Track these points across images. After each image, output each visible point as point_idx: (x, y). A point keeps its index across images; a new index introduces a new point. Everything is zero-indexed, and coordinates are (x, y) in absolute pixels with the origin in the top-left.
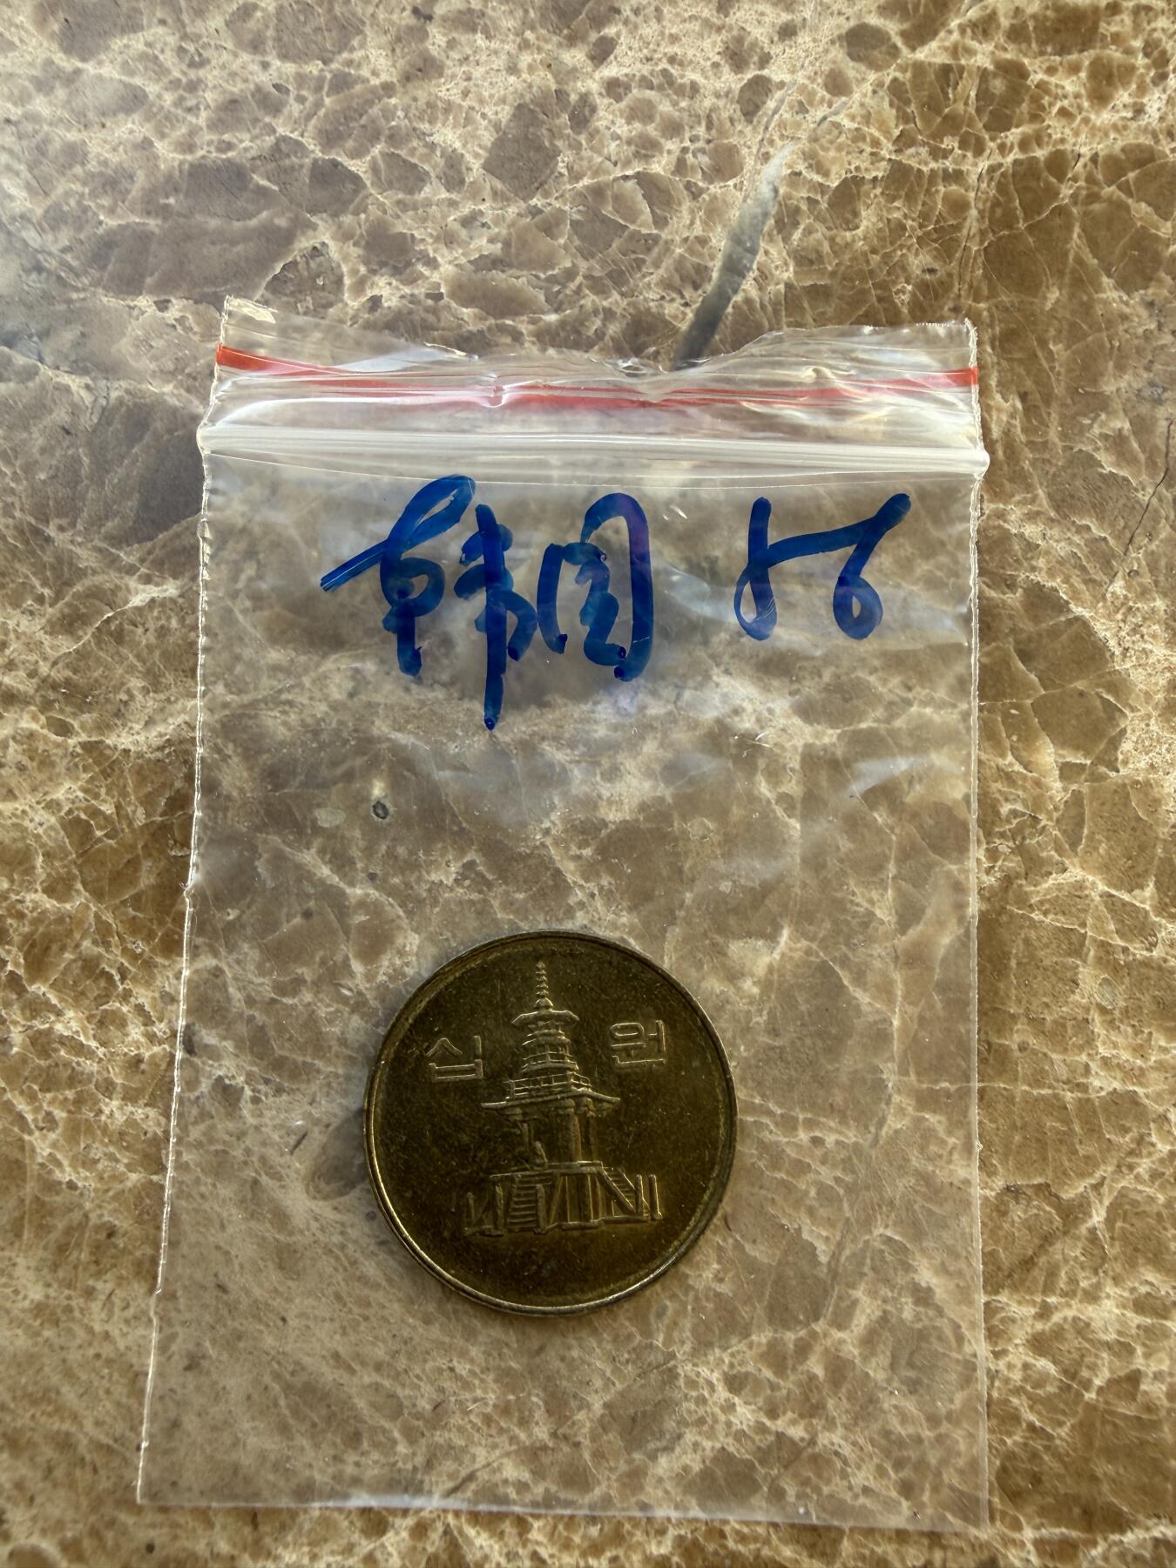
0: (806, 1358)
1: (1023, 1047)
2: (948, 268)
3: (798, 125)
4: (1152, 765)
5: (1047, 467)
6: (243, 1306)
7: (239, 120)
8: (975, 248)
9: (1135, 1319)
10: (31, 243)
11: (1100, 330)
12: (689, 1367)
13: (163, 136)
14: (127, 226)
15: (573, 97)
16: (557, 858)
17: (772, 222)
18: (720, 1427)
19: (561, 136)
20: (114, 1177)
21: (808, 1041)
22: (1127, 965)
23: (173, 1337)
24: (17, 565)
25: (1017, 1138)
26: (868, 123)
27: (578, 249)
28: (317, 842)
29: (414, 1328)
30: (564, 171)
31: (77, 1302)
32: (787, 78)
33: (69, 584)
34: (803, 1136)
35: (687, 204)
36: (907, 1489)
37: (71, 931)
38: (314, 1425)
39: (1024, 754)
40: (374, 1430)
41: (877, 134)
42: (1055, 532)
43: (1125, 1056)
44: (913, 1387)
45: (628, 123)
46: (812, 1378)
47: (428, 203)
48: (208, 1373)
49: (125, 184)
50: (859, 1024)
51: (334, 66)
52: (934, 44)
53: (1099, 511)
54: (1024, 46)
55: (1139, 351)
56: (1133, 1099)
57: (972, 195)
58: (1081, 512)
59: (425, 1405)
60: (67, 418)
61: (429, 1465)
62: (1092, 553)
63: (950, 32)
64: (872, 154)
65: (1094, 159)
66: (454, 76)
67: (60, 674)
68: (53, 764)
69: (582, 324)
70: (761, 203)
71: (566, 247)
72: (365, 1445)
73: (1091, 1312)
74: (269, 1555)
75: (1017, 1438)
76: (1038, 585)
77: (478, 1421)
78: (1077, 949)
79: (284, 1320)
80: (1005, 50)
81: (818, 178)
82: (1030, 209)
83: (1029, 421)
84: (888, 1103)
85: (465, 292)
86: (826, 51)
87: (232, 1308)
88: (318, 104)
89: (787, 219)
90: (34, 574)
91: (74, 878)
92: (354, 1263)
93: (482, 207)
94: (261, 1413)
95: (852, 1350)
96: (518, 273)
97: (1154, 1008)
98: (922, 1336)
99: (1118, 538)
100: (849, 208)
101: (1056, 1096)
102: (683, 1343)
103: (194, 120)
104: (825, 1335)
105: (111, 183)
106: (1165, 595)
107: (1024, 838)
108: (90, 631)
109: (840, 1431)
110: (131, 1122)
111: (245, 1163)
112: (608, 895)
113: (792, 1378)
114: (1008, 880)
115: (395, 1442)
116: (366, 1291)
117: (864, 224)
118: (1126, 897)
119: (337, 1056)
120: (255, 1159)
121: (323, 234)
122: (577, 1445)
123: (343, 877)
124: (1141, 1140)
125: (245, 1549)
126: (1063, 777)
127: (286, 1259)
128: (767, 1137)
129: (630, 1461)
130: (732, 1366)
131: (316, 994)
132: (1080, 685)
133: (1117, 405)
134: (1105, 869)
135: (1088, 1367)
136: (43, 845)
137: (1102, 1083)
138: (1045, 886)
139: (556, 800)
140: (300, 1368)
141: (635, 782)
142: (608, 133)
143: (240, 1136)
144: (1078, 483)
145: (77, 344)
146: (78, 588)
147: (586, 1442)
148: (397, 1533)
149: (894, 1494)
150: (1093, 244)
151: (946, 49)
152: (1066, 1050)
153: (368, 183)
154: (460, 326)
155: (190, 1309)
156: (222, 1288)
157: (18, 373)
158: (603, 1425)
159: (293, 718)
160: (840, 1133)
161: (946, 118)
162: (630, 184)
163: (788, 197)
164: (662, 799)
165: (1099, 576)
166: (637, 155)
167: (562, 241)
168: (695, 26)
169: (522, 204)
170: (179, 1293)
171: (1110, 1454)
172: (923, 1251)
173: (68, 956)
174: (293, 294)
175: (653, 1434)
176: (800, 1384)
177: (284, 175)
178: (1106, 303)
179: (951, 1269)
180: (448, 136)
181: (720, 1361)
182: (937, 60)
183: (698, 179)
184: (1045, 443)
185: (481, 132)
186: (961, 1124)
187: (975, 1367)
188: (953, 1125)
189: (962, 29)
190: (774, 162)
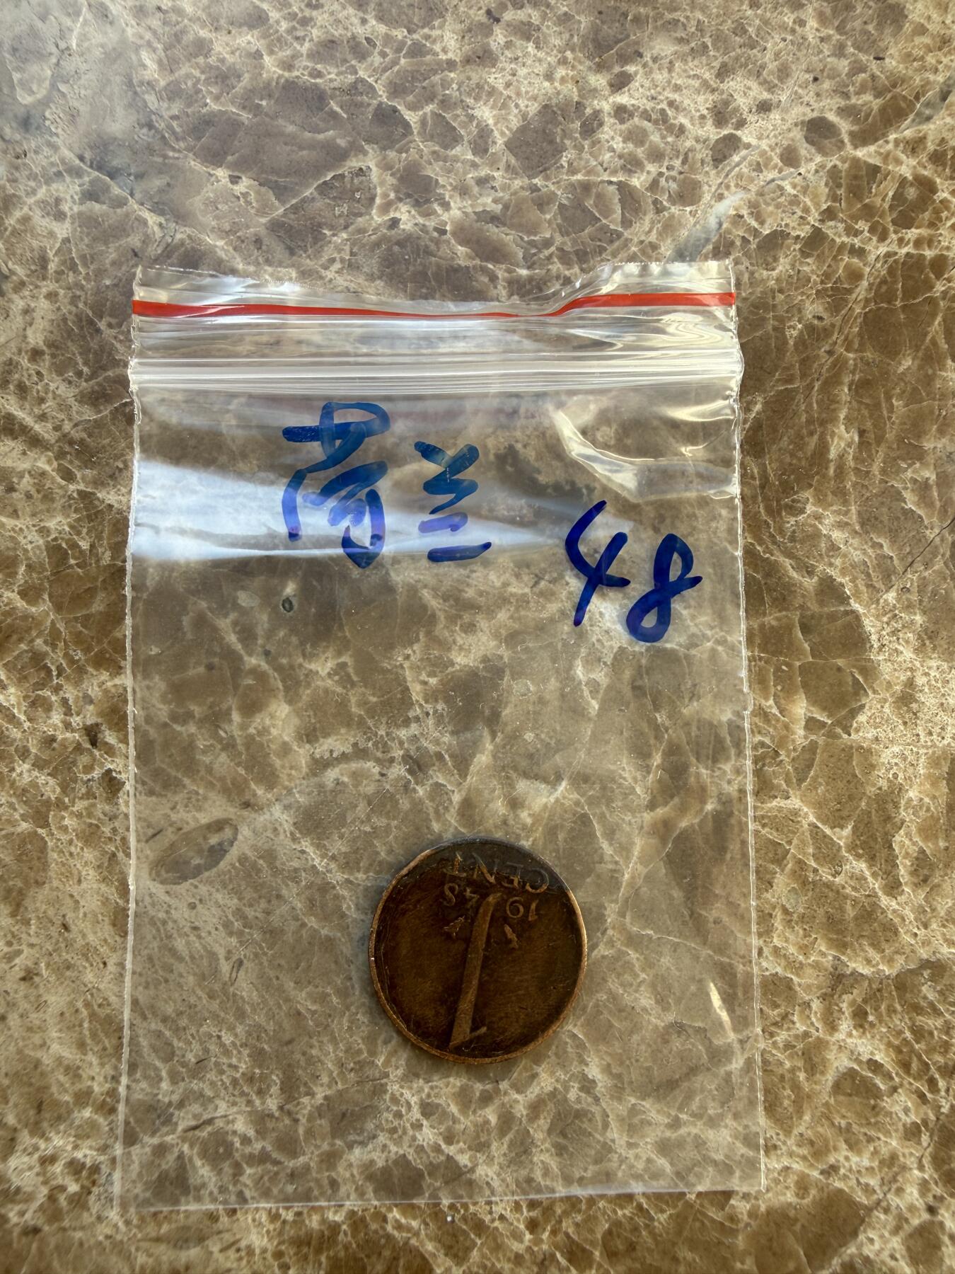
0: (487, 1106)
1: (716, 921)
2: (834, 320)
3: (751, 180)
4: (877, 739)
5: (864, 491)
6: (77, 946)
7: (332, 57)
8: (858, 310)
9: (741, 1149)
10: (150, 105)
11: (934, 399)
12: (396, 1087)
13: (271, 52)
14: (226, 112)
15: (588, 111)
16: (409, 679)
17: (710, 247)
18: (406, 1139)
19: (571, 138)
20: (8, 821)
22: (814, 883)
23: (19, 953)
24: (70, 344)
25: (692, 988)
26: (804, 194)
27: (558, 225)
28: (233, 616)
29: (200, 998)
30: (566, 165)
32: (754, 142)
33: (104, 368)
35: (650, 215)
36: (533, 1226)
37: (30, 628)
38: (105, 1049)
39: (783, 702)
40: (148, 1065)
41: (809, 203)
42: (855, 542)
43: (792, 950)
44: (560, 1150)
45: (624, 142)
46: (487, 1122)
47: (456, 159)
48: (37, 987)
49: (233, 81)
50: (599, 868)
51: (415, 36)
52: (872, 148)
53: (894, 536)
54: (940, 168)
56: (789, 985)
57: (868, 270)
58: (880, 532)
59: (191, 1058)
60: (138, 244)
61: (181, 1105)
62: (879, 565)
63: (887, 142)
64: (801, 217)
66: (503, 69)
67: (77, 434)
68: (53, 500)
69: (545, 284)
70: (706, 230)
71: (549, 222)
72: (138, 1075)
73: (710, 1134)
74: (43, 1135)
75: (627, 1212)
76: (831, 579)
77: (228, 1082)
78: (779, 860)
79: (105, 964)
80: (925, 167)
81: (754, 224)
82: (909, 293)
83: (861, 452)
84: (604, 932)
85: (464, 234)
86: (789, 130)
87: (69, 944)
88: (395, 62)
89: (722, 247)
90: (81, 354)
91: (44, 590)
92: (169, 937)
93: (496, 174)
94: (68, 1028)
95: (521, 1110)
96: (509, 231)
97: (824, 920)
98: (580, 1115)
99: (902, 559)
100: (772, 253)
101: (730, 965)
102: (397, 1068)
103: (298, 47)
104: (506, 1093)
105: (223, 77)
106: (924, 613)
107: (764, 765)
108: (110, 408)
109: (496, 1167)
110: (33, 784)
111: (110, 839)
112: (439, 719)
113: (472, 1117)
115: (161, 1080)
116: (172, 961)
117: (780, 268)
118: (828, 831)
119: (202, 779)
120: (118, 838)
121: (370, 160)
122: (296, 1121)
123: (246, 646)
124: (785, 1017)
125: (26, 1126)
126: (807, 727)
127: (119, 919)
129: (333, 1145)
130: (429, 1096)
131: (199, 728)
132: (840, 662)
133: (930, 459)
134: (819, 805)
135: (696, 1175)
136: (28, 559)
137: (769, 966)
138: (769, 805)
139: (421, 636)
140: (106, 1003)
141: (484, 639)
142: (607, 145)
143: (112, 818)
144: (884, 510)
145: (161, 191)
146: (110, 373)
147: (303, 1121)
148: (143, 1147)
149: (522, 1226)
150: (948, 333)
151: (880, 154)
152: (747, 933)
153: (415, 132)
154: (453, 259)
155: (37, 934)
156: (66, 927)
157: (110, 199)
158: (320, 1111)
161: (866, 206)
162: (612, 188)
163: (728, 232)
164: (501, 657)
165: (879, 585)
166: (623, 168)
167: (548, 217)
168: (696, 83)
169: (526, 181)
170: (33, 922)
171: (693, 1245)
172: (598, 1051)
173: (23, 646)
174: (334, 198)
175: (355, 1129)
176: (476, 1125)
177: (354, 107)
178: (944, 379)
179: (614, 1071)
180: (486, 113)
181: (420, 1090)
182: (871, 161)
183: (664, 199)
184: (868, 472)
185: (511, 117)
186: (651, 965)
187: (610, 1150)
188: (649, 965)
189: (897, 142)
190: (727, 202)
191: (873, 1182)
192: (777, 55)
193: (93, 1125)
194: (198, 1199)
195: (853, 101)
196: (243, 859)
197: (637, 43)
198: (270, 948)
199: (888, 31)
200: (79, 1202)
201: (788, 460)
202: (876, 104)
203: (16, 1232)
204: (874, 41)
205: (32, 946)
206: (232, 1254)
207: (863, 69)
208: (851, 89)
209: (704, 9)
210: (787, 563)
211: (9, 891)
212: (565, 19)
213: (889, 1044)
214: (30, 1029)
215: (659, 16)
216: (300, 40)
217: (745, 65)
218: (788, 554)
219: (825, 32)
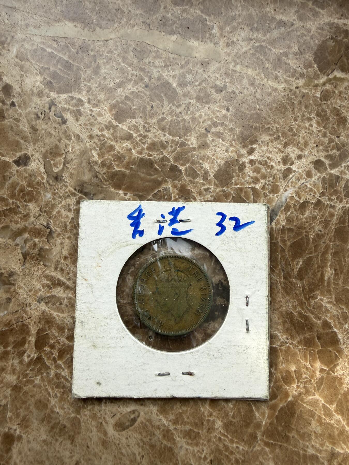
1: (293, 437)
2: (325, 231)
3: (296, 183)
4: (343, 375)
5: (337, 290)
6: (92, 453)
7: (155, 149)
8: (333, 227)
10: (96, 170)
13: (135, 148)
14: (121, 171)
15: (241, 162)
17: (283, 208)
19: (235, 172)
20: (68, 413)
21: (241, 422)
22: (324, 423)
23: (74, 456)
25: (286, 459)
26: (314, 187)
30: (234, 182)
31: (53, 442)
32: (297, 170)
34: (235, 445)
35: (263, 198)
39: (312, 363)
41: (316, 190)
42: (334, 308)
43: (318, 446)
45: (253, 173)
47: (197, 182)
49: (123, 159)
50: (255, 421)
51: (182, 139)
52: (337, 170)
53: (347, 305)
56: (317, 457)
57: (336, 213)
58: (342, 305)
62: (342, 315)
63: (342, 167)
64: (313, 196)
66: (212, 149)
70: (282, 202)
76: (327, 321)
78: (313, 416)
81: (298, 199)
83: (335, 277)
84: (257, 442)
86: (308, 165)
87: (89, 452)
88: (176, 149)
89: (287, 208)
92: (120, 449)
93: (211, 187)
97: (328, 435)
100: (304, 209)
101: (298, 452)
103: (143, 146)
105: (119, 158)
107: (307, 385)
111: (100, 418)
114: (300, 394)
116: (122, 456)
117: (307, 214)
118: (328, 406)
120: (102, 418)
121: (169, 184)
126: (320, 371)
127: (105, 444)
128: (226, 443)
132: (331, 349)
134: (325, 397)
136: (67, 328)
137: (311, 451)
138: (309, 398)
142: (247, 174)
143: (100, 411)
144: (344, 296)
151: (339, 171)
152: (303, 440)
153: (184, 174)
155: (79, 450)
156: (88, 447)
160: (244, 447)
161: (335, 190)
162: (249, 189)
163: (289, 202)
166: (253, 182)
167: (229, 201)
168: (277, 150)
169: (221, 189)
170: (78, 446)
173: (67, 356)
174: (158, 199)
177: (163, 166)
180: (206, 166)
182: (336, 174)
183: (267, 192)
184: (338, 284)
185: (215, 166)
186: (273, 452)
188: (272, 452)
189: (345, 167)
190: (288, 192)
192: (303, 138)
195: (330, 153)
196: (142, 423)
197: (256, 137)
198: (152, 451)
199: (341, 127)
201: (311, 281)
202: (338, 153)
204: (336, 131)
205: (78, 453)
207: (333, 141)
208: (329, 148)
209: (278, 123)
210: (312, 316)
211: (70, 436)
212: (232, 130)
215: (263, 126)
216: (144, 143)
217: (293, 142)
218: (312, 313)
219: (320, 128)
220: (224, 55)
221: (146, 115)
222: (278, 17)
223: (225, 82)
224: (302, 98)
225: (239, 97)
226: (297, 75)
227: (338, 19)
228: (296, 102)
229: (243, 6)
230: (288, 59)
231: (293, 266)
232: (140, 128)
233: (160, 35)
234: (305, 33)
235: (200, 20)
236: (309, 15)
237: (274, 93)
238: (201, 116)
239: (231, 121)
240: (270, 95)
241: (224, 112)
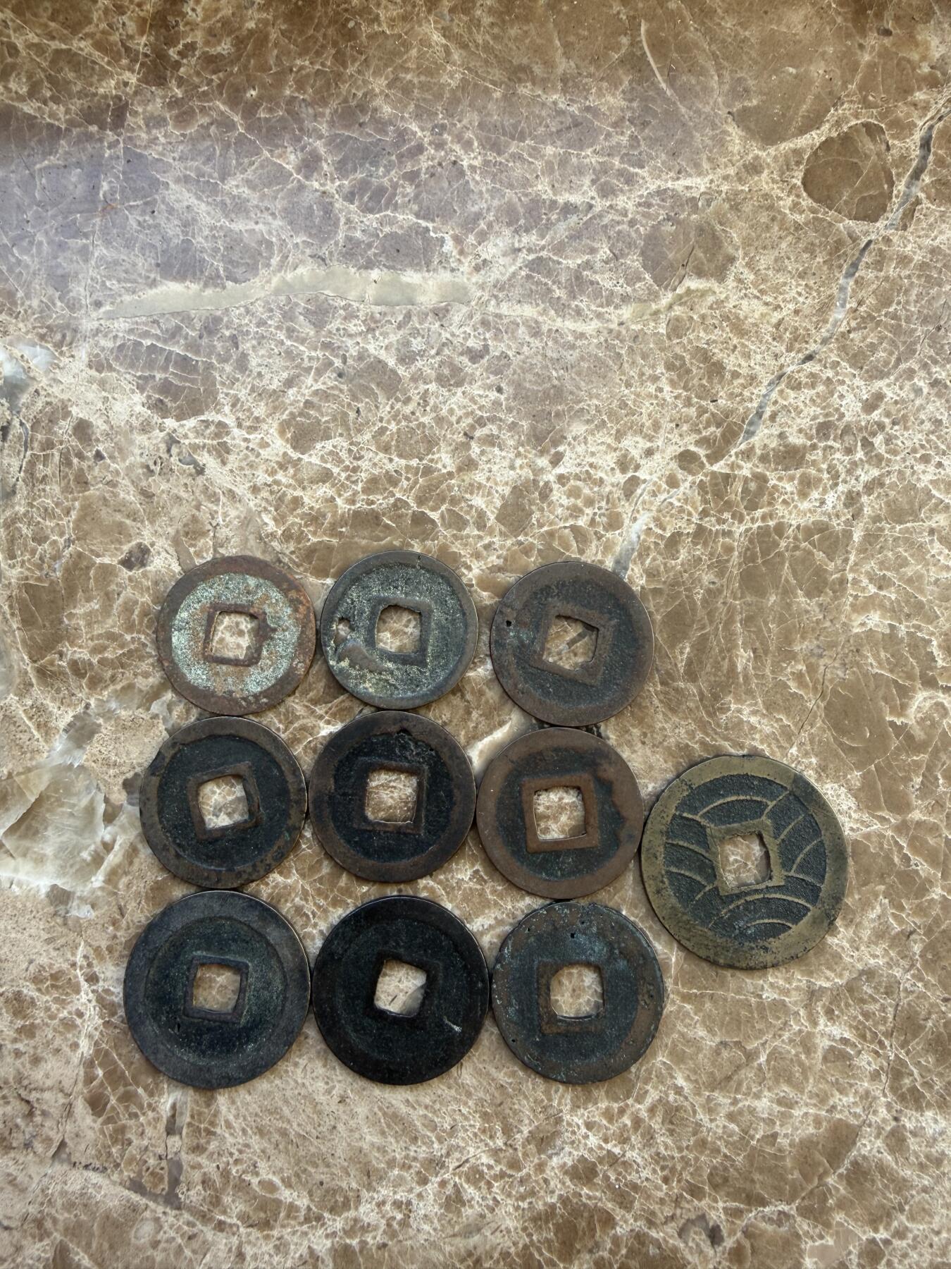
0: (623, 1116)
2: (722, 582)
3: (651, 503)
5: (764, 688)
7: (377, 489)
8: (736, 572)
9: (777, 1108)
10: (276, 548)
11: (794, 618)
12: (568, 1117)
13: (340, 495)
14: (322, 542)
15: (541, 484)
17: (636, 554)
18: (581, 1146)
19: (535, 504)
23: (334, 1087)
24: (267, 712)
25: (727, 1019)
26: (686, 504)
30: (535, 523)
31: (290, 1070)
32: (648, 477)
33: (292, 723)
35: (595, 543)
36: (666, 1180)
37: (290, 893)
38: (397, 1132)
40: (424, 1136)
41: (691, 509)
42: (765, 721)
43: (781, 982)
44: (672, 1132)
45: (568, 498)
46: (625, 1125)
47: (468, 536)
48: (348, 1105)
49: (321, 520)
51: (424, 462)
52: (722, 463)
53: (787, 711)
54: (767, 465)
55: (813, 630)
56: (783, 1003)
57: (736, 544)
58: (779, 712)
59: (447, 1126)
61: (448, 1155)
62: (783, 732)
63: (730, 456)
64: (688, 520)
65: (798, 527)
66: (483, 470)
70: (632, 544)
71: (534, 563)
72: (420, 1143)
73: (757, 1103)
74: (374, 1190)
75: (718, 1160)
76: (755, 748)
77: (471, 1135)
80: (758, 467)
81: (660, 532)
82: (765, 553)
83: (756, 663)
85: (485, 584)
86: (668, 464)
88: (416, 483)
89: (644, 552)
93: (494, 540)
94: (373, 1125)
95: (644, 1114)
96: (510, 575)
98: (677, 1109)
99: (795, 725)
100: (675, 548)
101: (747, 1000)
102: (566, 1105)
103: (355, 488)
104: (632, 1106)
105: (315, 519)
106: (816, 756)
108: (301, 747)
109: (637, 1151)
113: (616, 1125)
115: (433, 1143)
117: (682, 556)
122: (516, 1149)
124: (785, 1023)
125: (364, 1187)
129: (540, 1159)
130: (588, 1117)
133: (800, 657)
135: (754, 1129)
137: (769, 995)
142: (557, 503)
144: (779, 696)
146: (296, 725)
147: (520, 1148)
148: (432, 1184)
149: (660, 1182)
150: (794, 573)
151: (728, 465)
153: (439, 524)
154: (480, 601)
158: (528, 1141)
159: (396, 795)
161: (726, 502)
162: (567, 531)
163: (645, 541)
165: (786, 745)
166: (571, 515)
167: (532, 559)
168: (604, 448)
169: (514, 539)
171: (761, 1170)
172: (680, 1069)
175: (551, 1147)
176: (620, 1129)
177: (398, 518)
178: (798, 603)
179: (692, 1079)
180: (478, 501)
181: (583, 1115)
182: (723, 471)
183: (601, 530)
184: (763, 675)
185: (495, 500)
186: (701, 1010)
187: (701, 1126)
188: (697, 1010)
189: (737, 455)
190: (639, 522)
191: (858, 1110)
192: (649, 415)
193: (401, 1178)
194: (472, 1207)
195: (704, 434)
197: (561, 430)
199: (716, 381)
200: (404, 1224)
201: (713, 679)
202: (719, 432)
203: (374, 1248)
204: (709, 391)
205: (339, 1082)
206: (498, 1233)
207: (705, 411)
208: (701, 426)
209: (598, 396)
210: (726, 744)
212: (513, 426)
213: (851, 1026)
214: (351, 1131)
215: (571, 408)
216: (355, 482)
217: (631, 428)
218: (726, 739)
219: (677, 392)
220: (474, 289)
221: (348, 429)
222: (561, 200)
223: (485, 339)
224: (634, 341)
225: (517, 360)
226: (617, 301)
227: (674, 179)
228: (623, 352)
229: (493, 192)
230: (595, 272)
231: (675, 657)
232: (344, 455)
233: (348, 274)
234: (618, 218)
235: (417, 233)
236: (618, 183)
237: (579, 343)
238: (451, 411)
239: (510, 410)
240: (573, 347)
241: (493, 395)
